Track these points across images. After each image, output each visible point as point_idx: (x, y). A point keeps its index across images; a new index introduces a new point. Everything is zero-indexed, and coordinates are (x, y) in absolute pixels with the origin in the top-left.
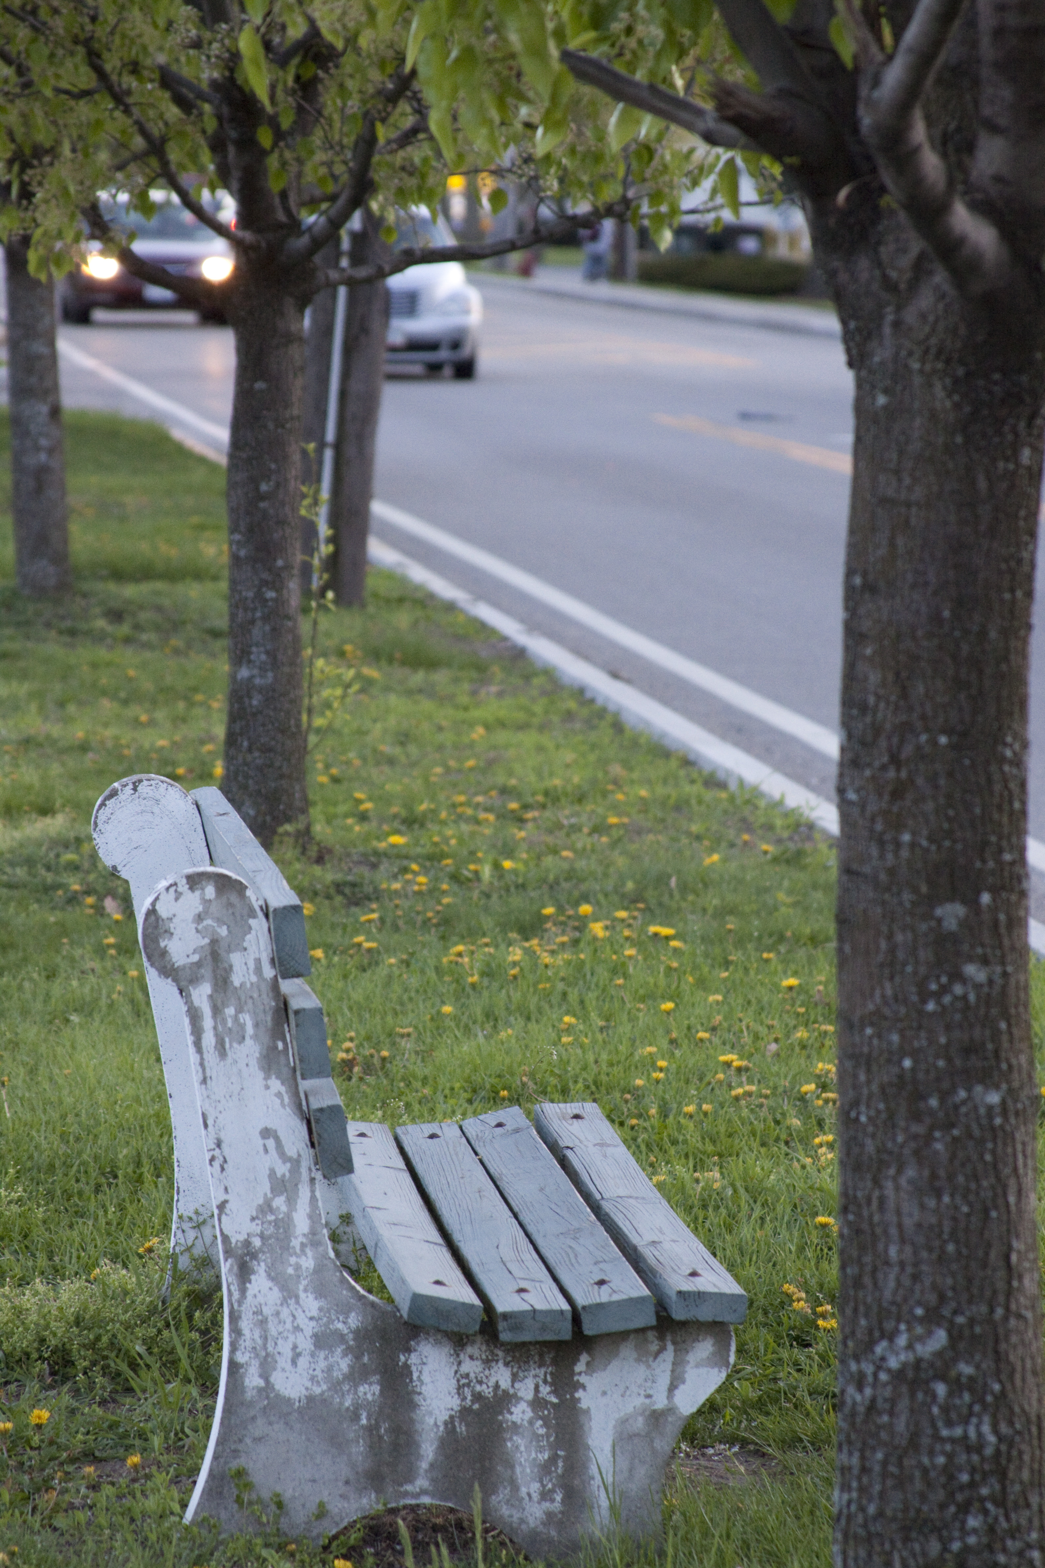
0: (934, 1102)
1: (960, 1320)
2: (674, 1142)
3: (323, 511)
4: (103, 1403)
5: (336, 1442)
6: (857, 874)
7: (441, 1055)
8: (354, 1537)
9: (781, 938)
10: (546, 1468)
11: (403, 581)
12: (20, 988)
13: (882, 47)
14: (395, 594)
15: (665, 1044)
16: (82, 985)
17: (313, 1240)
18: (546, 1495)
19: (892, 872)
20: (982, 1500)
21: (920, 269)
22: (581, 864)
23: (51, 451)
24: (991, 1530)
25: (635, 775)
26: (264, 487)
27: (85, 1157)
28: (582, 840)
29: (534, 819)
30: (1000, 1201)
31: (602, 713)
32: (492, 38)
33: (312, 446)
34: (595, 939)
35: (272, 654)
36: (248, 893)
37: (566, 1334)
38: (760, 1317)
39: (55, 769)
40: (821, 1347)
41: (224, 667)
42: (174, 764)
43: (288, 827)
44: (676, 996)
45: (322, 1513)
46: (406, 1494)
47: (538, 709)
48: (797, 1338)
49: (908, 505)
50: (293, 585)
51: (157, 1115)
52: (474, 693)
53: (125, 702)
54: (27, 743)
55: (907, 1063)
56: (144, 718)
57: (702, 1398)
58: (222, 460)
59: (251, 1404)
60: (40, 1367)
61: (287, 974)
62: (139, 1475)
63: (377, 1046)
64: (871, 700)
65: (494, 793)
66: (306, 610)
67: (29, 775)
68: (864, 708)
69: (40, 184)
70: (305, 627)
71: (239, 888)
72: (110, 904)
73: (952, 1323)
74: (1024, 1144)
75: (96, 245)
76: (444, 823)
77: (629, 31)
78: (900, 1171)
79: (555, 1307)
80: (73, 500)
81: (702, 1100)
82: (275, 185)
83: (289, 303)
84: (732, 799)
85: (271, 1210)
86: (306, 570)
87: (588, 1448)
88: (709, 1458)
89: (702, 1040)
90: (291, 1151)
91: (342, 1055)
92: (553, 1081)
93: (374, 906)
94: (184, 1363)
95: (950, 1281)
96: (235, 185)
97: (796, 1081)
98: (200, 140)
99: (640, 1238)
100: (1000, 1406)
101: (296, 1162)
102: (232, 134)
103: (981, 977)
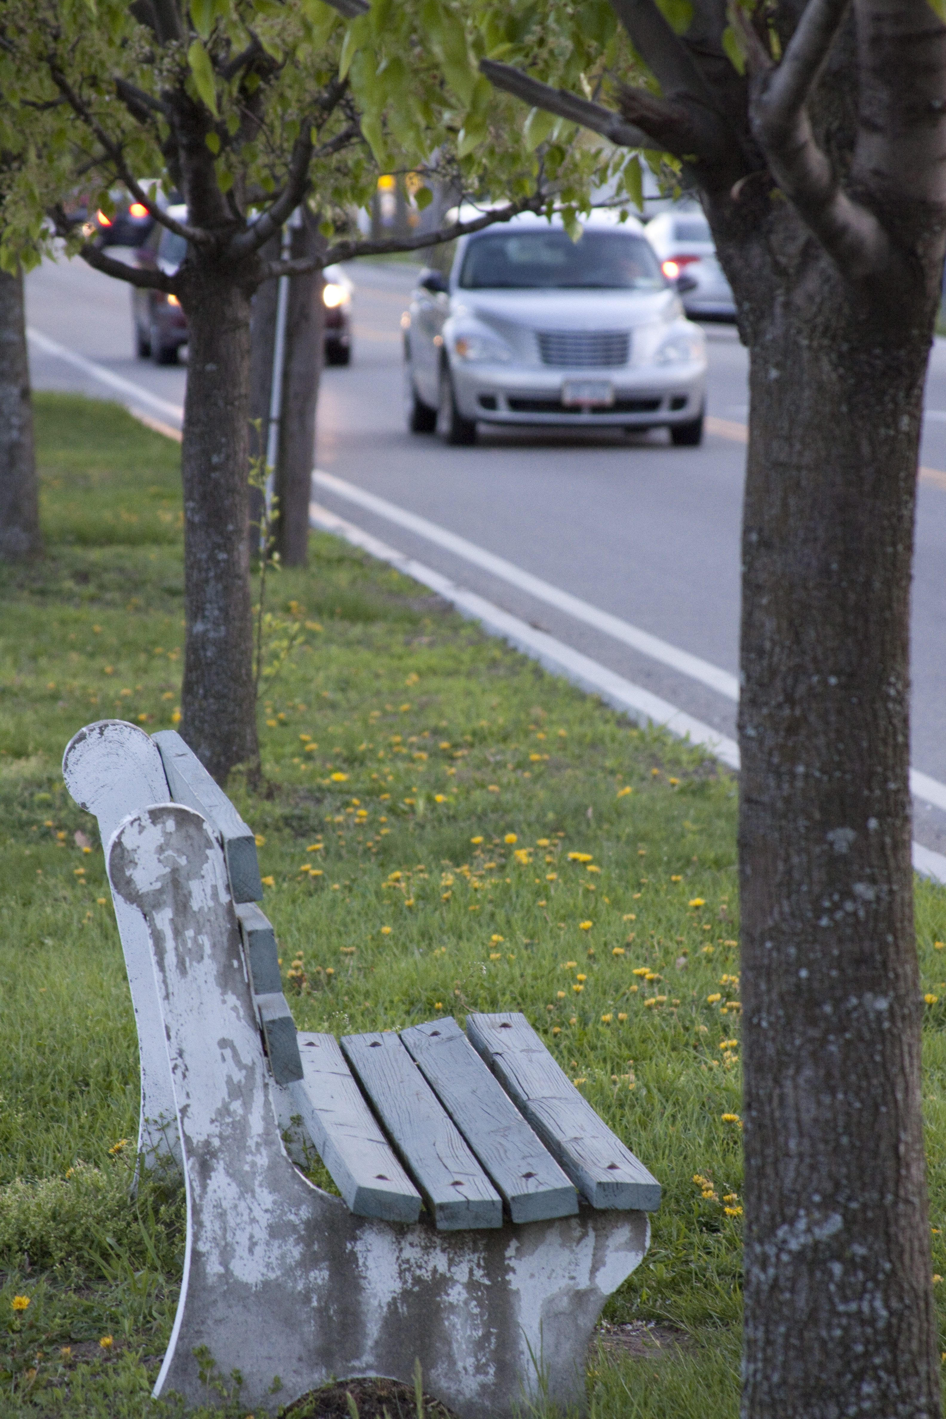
0: (828, 1009)
1: (854, 1205)
2: (593, 1048)
3: (269, 480)
4: (78, 1290)
5: (290, 1323)
6: (757, 802)
7: (381, 971)
8: (307, 1409)
9: (688, 862)
10: (480, 1344)
11: (343, 543)
13: (771, 55)
14: (335, 555)
15: (584, 959)
16: (55, 912)
17: (267, 1140)
18: (480, 1369)
19: (788, 800)
20: (875, 1368)
21: (807, 255)
22: (506, 797)
23: (22, 429)
24: (884, 1395)
25: (554, 717)
26: (215, 459)
27: (60, 1067)
28: (507, 776)
29: (463, 757)
30: (889, 1097)
31: (524, 660)
32: (418, 50)
33: (258, 422)
34: (520, 865)
35: (224, 610)
36: (205, 826)
37: (497, 1221)
38: (673, 1206)
39: (29, 716)
40: (728, 1232)
41: (181, 622)
42: (137, 710)
43: (240, 767)
44: (593, 916)
45: (277, 1387)
46: (354, 1369)
47: (466, 657)
48: (706, 1224)
49: (799, 468)
50: (243, 548)
51: (125, 1029)
52: (408, 644)
53: (92, 655)
55: (804, 973)
56: (109, 669)
57: (620, 1281)
58: (177, 435)
59: (212, 1289)
60: (21, 1258)
61: (241, 899)
62: (112, 1355)
63: (324, 964)
64: (768, 645)
65: (426, 734)
66: (254, 570)
68: (761, 652)
69: (9, 187)
70: (254, 585)
71: (197, 821)
72: (79, 838)
73: (846, 1207)
74: (910, 1046)
75: (59, 242)
76: (381, 761)
77: (541, 42)
78: (798, 1070)
79: (487, 1198)
80: (42, 473)
81: (618, 1010)
82: (222, 186)
83: (235, 292)
84: (642, 737)
85: (229, 1113)
86: (255, 534)
87: (518, 1325)
88: (628, 1334)
89: (617, 955)
90: (246, 1059)
91: (292, 972)
92: (483, 993)
93: (319, 837)
94: (151, 1253)
95: (844, 1170)
96: (186, 186)
97: (703, 991)
98: (156, 147)
99: (562, 1136)
100: (891, 1284)
101: (250, 1070)
102: (183, 140)
103: (870, 895)
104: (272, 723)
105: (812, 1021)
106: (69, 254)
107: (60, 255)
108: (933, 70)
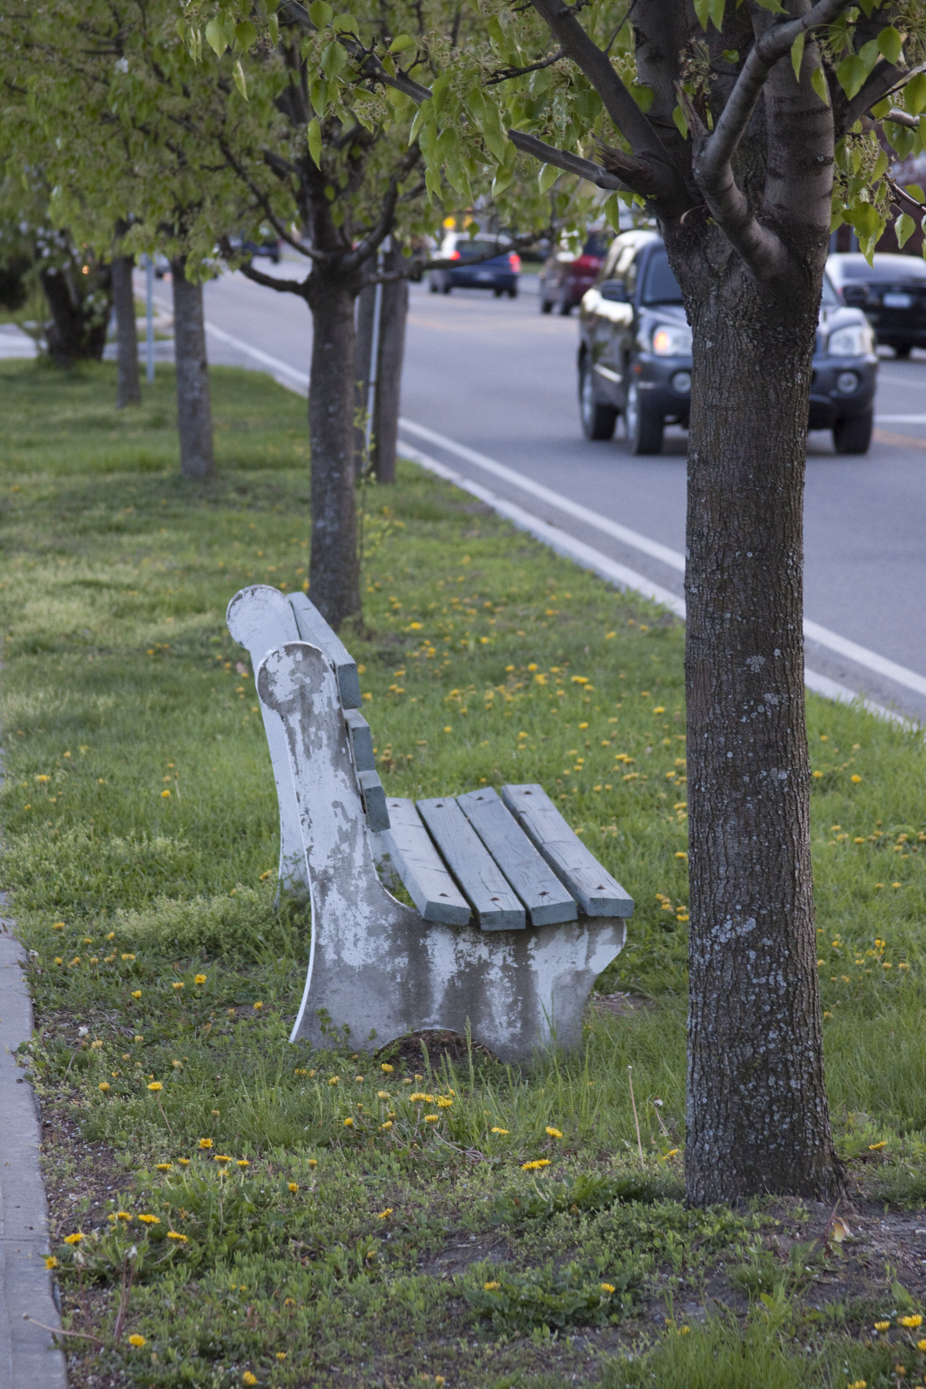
0: (746, 779)
1: (764, 912)
2: (588, 808)
3: (369, 422)
4: (239, 970)
5: (382, 993)
6: (698, 638)
7: (445, 757)
8: (393, 1050)
9: (653, 683)
10: (511, 1007)
11: (419, 468)
12: (186, 719)
13: (707, 127)
15: (582, 748)
16: (223, 716)
17: (367, 871)
18: (511, 1024)
19: (719, 637)
20: (778, 1021)
21: (732, 263)
22: (530, 639)
23: (201, 390)
24: (784, 1039)
25: (563, 584)
26: (331, 409)
27: (226, 821)
28: (530, 625)
29: (501, 613)
30: (788, 838)
31: (542, 547)
32: (466, 123)
33: (360, 383)
34: (538, 685)
35: (338, 512)
36: (323, 657)
37: (522, 925)
38: (642, 915)
39: (206, 585)
40: (679, 932)
41: (308, 521)
42: (279, 581)
43: (349, 619)
44: (589, 719)
45: (373, 1036)
46: (425, 1024)
47: (503, 544)
48: (665, 927)
49: (726, 409)
50: (350, 469)
51: (270, 795)
52: (463, 535)
53: (249, 544)
54: (189, 569)
55: (730, 755)
56: (260, 553)
57: (606, 964)
58: (305, 393)
59: (329, 970)
60: (201, 949)
61: (347, 706)
62: (262, 1014)
63: (405, 752)
64: (705, 530)
65: (476, 597)
66: (358, 486)
67: (190, 589)
68: (701, 536)
69: (192, 224)
70: (358, 496)
71: (317, 654)
72: (240, 667)
73: (759, 913)
74: (802, 803)
76: (444, 615)
77: (550, 119)
78: (726, 821)
79: (515, 909)
80: (215, 420)
81: (605, 783)
82: (336, 222)
83: (345, 296)
84: (623, 598)
85: (340, 852)
86: (358, 461)
87: (536, 995)
88: (611, 1000)
89: (605, 746)
90: (352, 815)
91: (383, 758)
92: (514, 772)
93: (402, 666)
94: (288, 946)
95: (757, 888)
97: (663, 770)
98: (290, 195)
99: (567, 866)
100: (789, 965)
101: (354, 822)
102: (310, 191)
103: (775, 701)
104: (370, 589)
105: (736, 788)
108: (817, 135)
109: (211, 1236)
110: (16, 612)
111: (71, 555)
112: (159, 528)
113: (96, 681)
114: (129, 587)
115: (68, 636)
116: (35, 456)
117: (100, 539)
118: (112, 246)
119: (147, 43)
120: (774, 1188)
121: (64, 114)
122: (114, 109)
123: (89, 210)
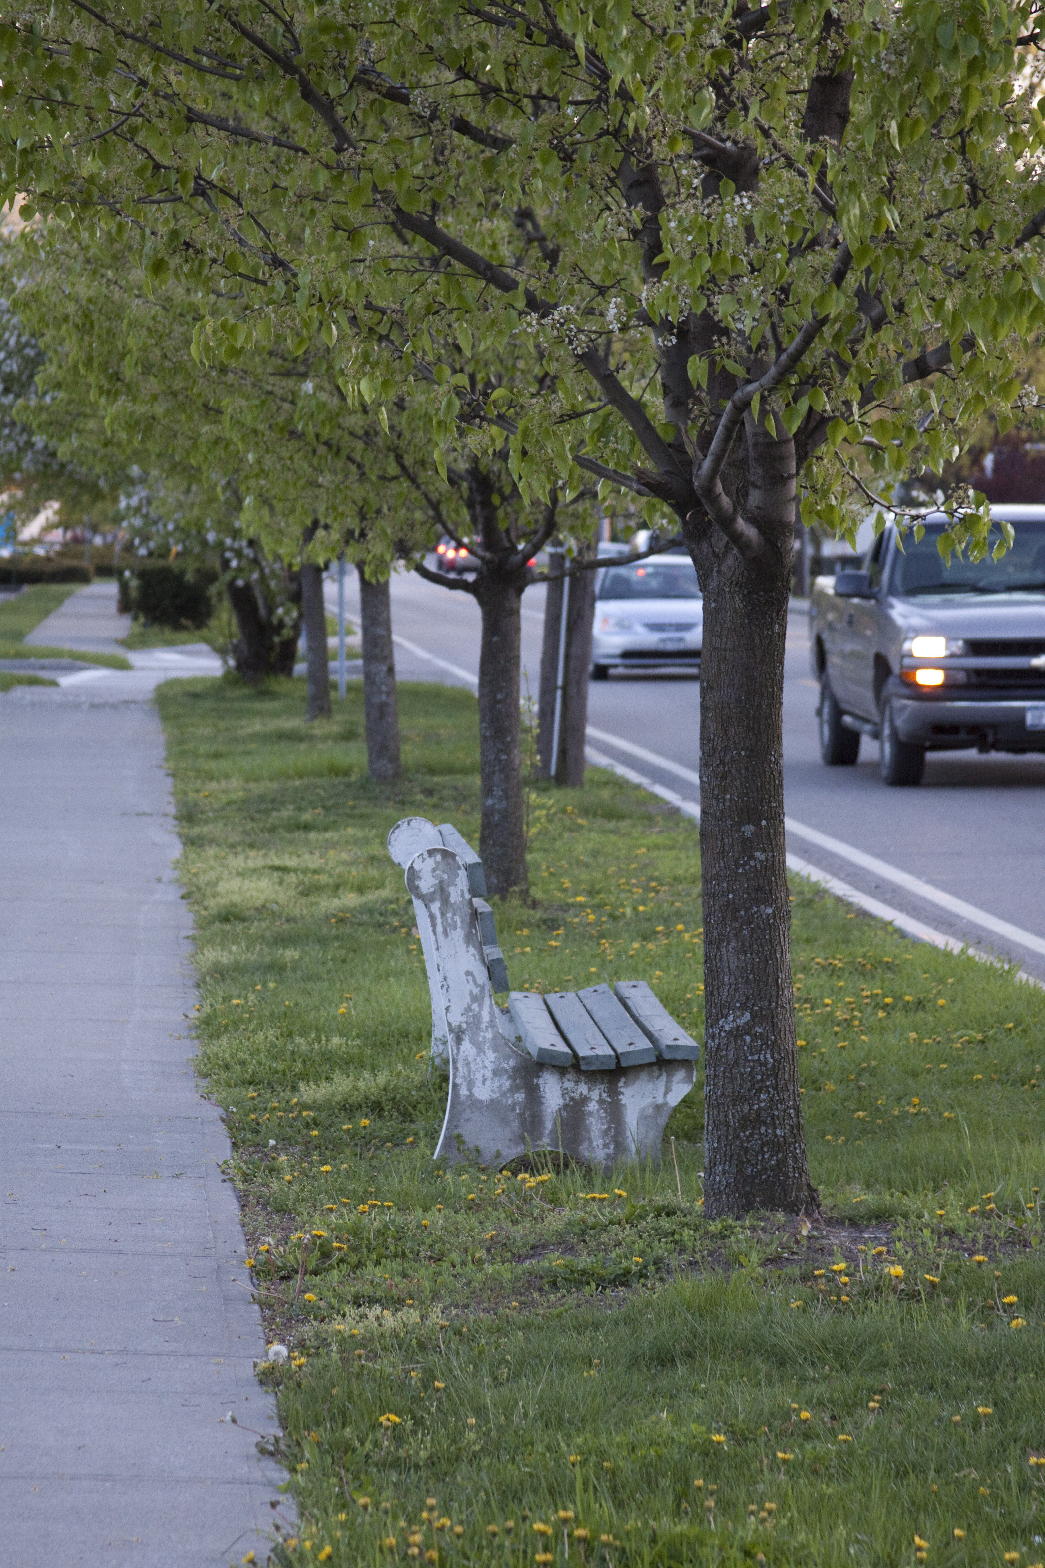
0: (743, 913)
1: (756, 1008)
5: (505, 1121)
10: (605, 1133)
11: (612, 774)
12: (363, 966)
14: (604, 779)
16: (396, 964)
17: (492, 1026)
18: (606, 1146)
19: (722, 812)
20: (767, 1087)
21: (727, 548)
23: (388, 694)
24: (771, 1100)
26: (499, 696)
30: (773, 956)
35: (505, 791)
36: (457, 858)
37: (613, 1067)
45: (498, 1155)
46: (537, 1147)
52: (643, 831)
55: (731, 896)
57: (680, 1099)
59: (464, 1104)
61: (474, 896)
62: (412, 1146)
64: (712, 736)
65: (644, 879)
71: (453, 856)
73: (752, 1009)
74: (784, 931)
75: (402, 562)
76: (610, 892)
78: (728, 944)
79: (607, 1053)
82: (502, 526)
83: (511, 592)
85: (471, 1011)
87: (626, 1123)
90: (480, 982)
93: (563, 928)
95: (751, 991)
96: (480, 527)
98: (462, 502)
99: (653, 1028)
100: (775, 1046)
101: (482, 987)
102: (479, 498)
103: (763, 857)
104: (545, 874)
105: (735, 919)
106: (408, 570)
107: (402, 570)
108: (783, 459)
109: (365, 1250)
110: (209, 891)
111: (259, 849)
112: (347, 826)
113: (282, 940)
114: (315, 872)
115: (256, 909)
116: (224, 764)
117: (288, 836)
118: (300, 553)
119: (330, 367)
120: (763, 1205)
121: (255, 432)
122: (300, 427)
123: (279, 518)
